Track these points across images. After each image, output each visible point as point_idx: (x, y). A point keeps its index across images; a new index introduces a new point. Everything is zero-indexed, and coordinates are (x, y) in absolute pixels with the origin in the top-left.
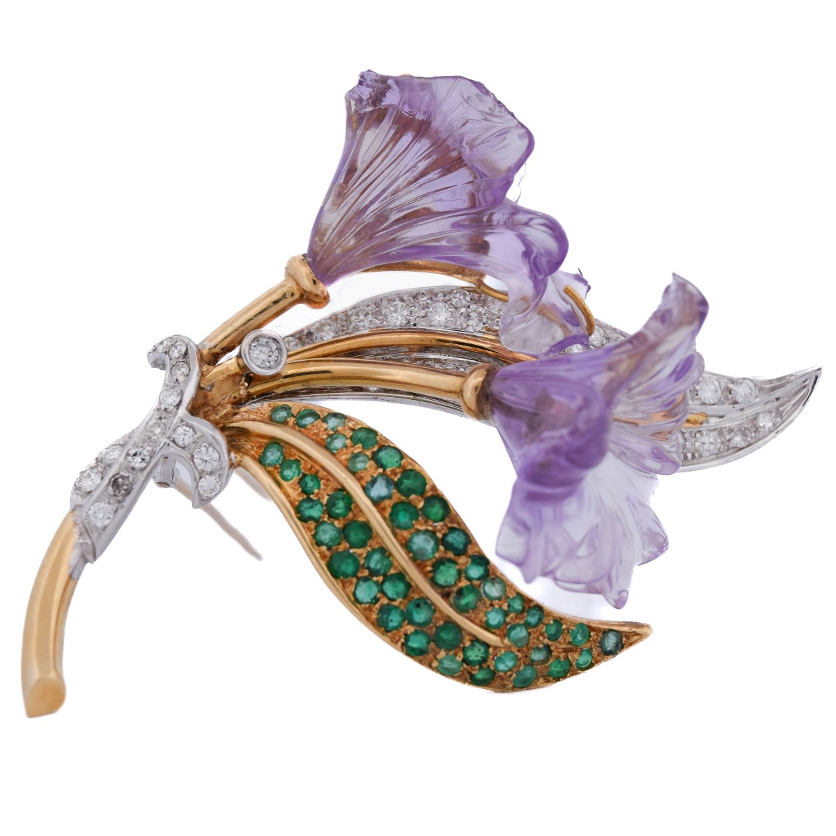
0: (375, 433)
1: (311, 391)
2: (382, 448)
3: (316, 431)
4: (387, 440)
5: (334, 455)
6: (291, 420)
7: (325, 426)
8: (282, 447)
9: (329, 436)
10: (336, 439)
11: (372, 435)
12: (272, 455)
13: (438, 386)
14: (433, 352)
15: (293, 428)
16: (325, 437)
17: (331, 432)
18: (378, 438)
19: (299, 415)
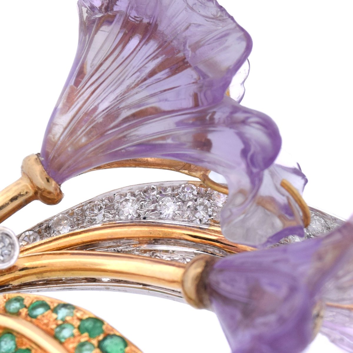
0: (102, 322)
1: (48, 283)
2: (107, 336)
3: (46, 321)
4: (113, 329)
5: (61, 343)
6: (24, 311)
7: (54, 316)
8: (15, 337)
9: (58, 326)
10: (64, 328)
11: (98, 324)
12: (6, 344)
13: (161, 277)
14: (162, 244)
15: (25, 318)
16: (54, 326)
17: (60, 322)
18: (104, 327)
19: (31, 307)
